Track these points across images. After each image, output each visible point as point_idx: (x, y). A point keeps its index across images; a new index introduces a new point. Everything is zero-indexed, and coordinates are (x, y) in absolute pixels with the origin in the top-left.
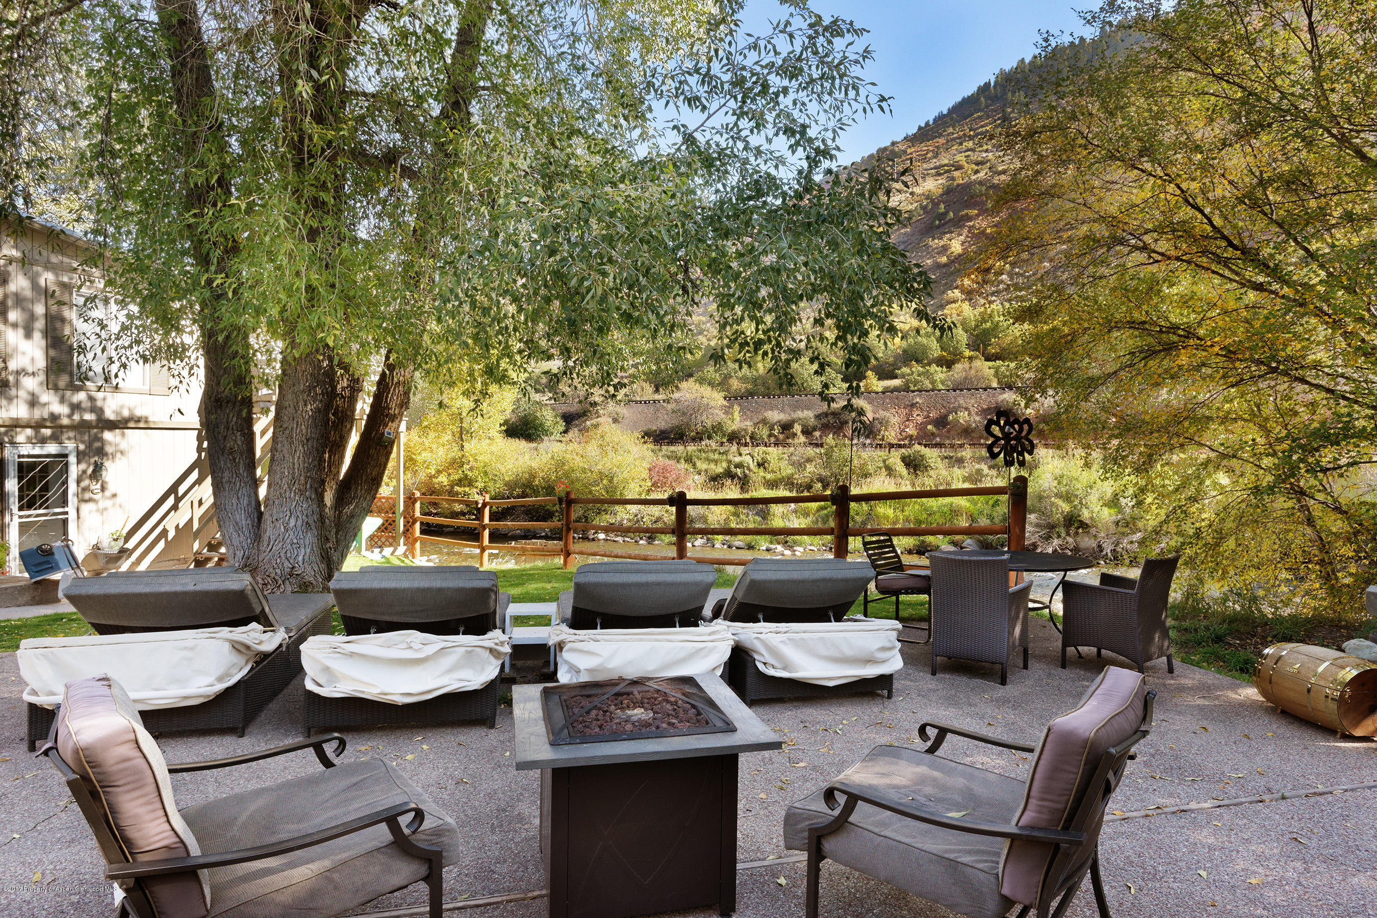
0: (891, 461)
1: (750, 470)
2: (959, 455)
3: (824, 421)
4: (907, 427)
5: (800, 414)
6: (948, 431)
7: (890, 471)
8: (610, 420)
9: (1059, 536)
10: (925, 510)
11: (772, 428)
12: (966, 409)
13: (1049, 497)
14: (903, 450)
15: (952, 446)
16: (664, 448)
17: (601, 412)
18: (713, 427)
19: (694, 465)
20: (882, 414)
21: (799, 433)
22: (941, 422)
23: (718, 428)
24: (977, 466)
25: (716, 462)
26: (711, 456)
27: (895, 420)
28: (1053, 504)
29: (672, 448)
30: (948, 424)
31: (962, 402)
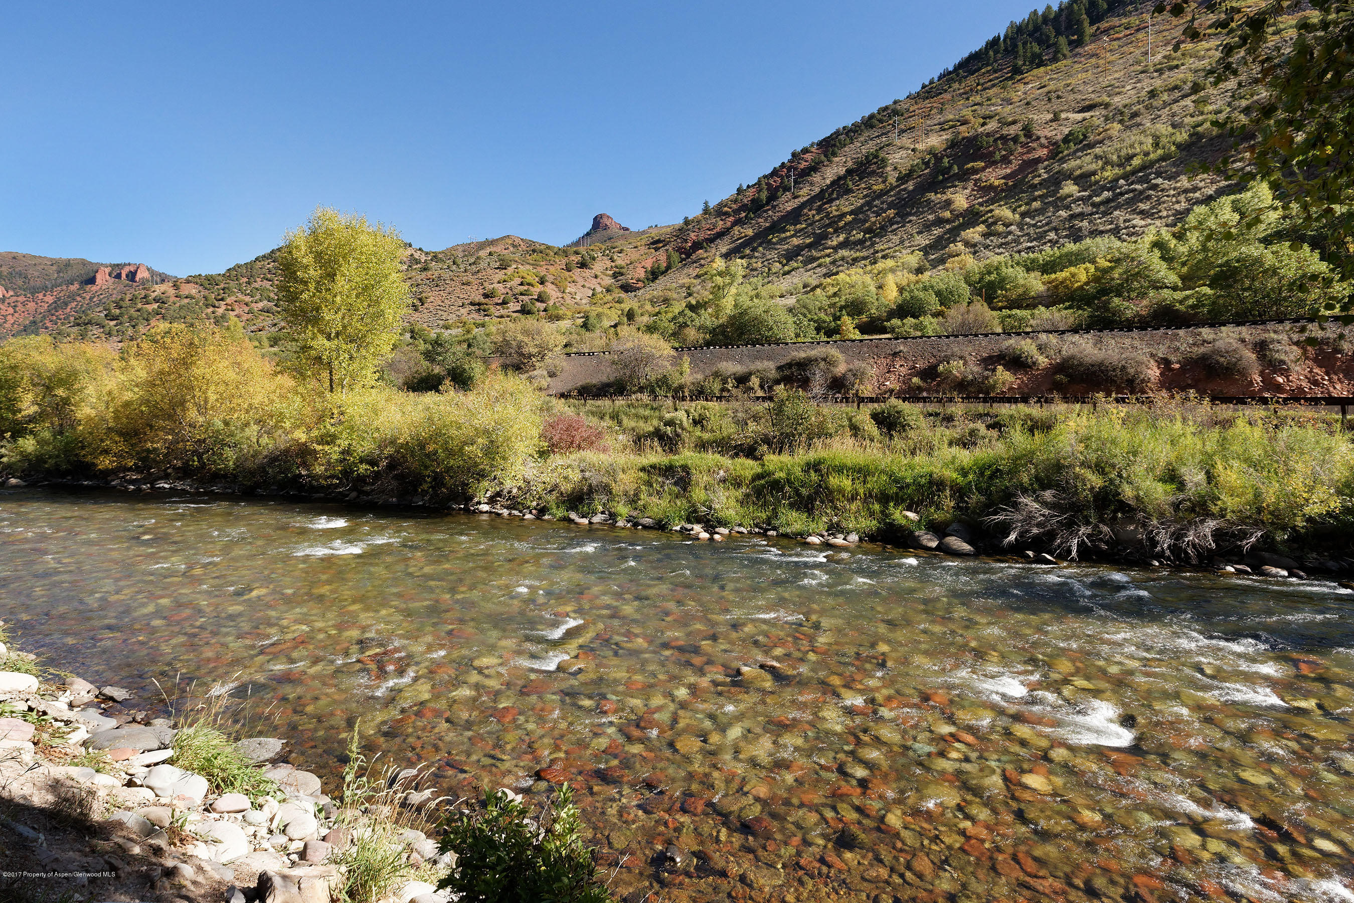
0: (858, 418)
1: (683, 429)
2: (949, 411)
3: (787, 372)
4: (886, 379)
5: (759, 365)
6: (938, 385)
7: (855, 430)
8: (545, 373)
9: (1088, 523)
10: (896, 481)
11: (725, 381)
12: (961, 358)
13: (1071, 466)
14: (876, 405)
15: (940, 401)
16: (590, 402)
17: (537, 364)
18: (657, 380)
19: (620, 423)
20: (857, 364)
21: (756, 387)
22: (930, 373)
23: (663, 382)
24: (972, 425)
25: (646, 419)
26: (642, 412)
27: (873, 371)
28: (1077, 476)
29: (599, 403)
30: (939, 375)
31: (955, 349)
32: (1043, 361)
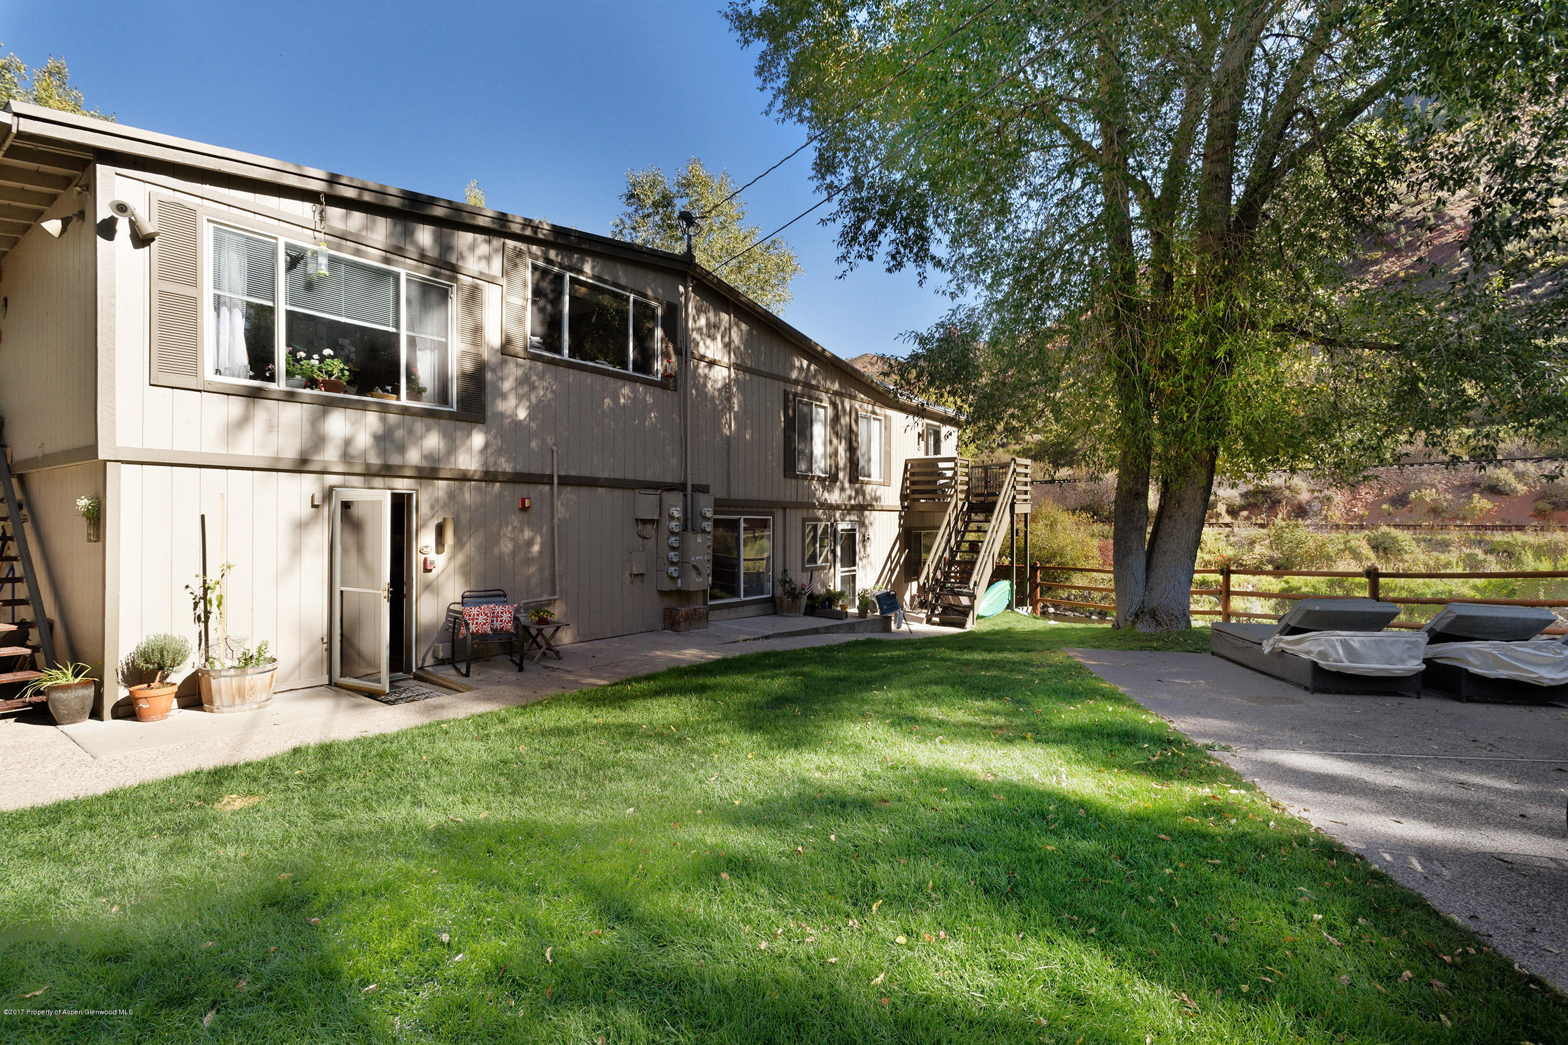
0: (1353, 543)
2: (1436, 538)
3: (1251, 500)
4: (1355, 506)
6: (1414, 511)
12: (1433, 486)
14: (1365, 532)
15: (1427, 528)
21: (1224, 513)
22: (1400, 501)
27: (1338, 498)
30: (1410, 502)
31: (1425, 478)
32: (1521, 488)
